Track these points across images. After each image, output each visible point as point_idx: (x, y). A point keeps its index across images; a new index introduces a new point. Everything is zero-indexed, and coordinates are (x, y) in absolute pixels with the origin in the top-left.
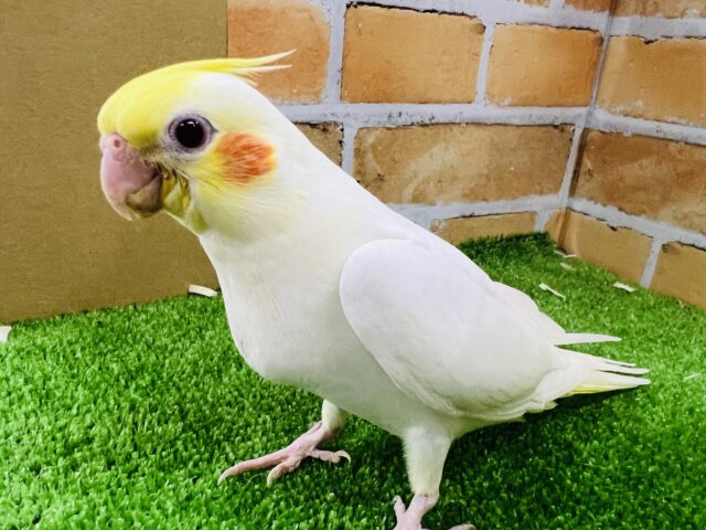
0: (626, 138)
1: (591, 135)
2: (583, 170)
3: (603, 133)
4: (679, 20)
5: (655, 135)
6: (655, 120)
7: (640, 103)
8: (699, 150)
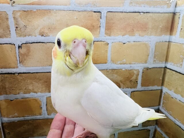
0: (16, 122)
1: (4, 124)
2: (6, 133)
3: (8, 123)
4: (18, 95)
5: (24, 120)
6: (22, 117)
7: (16, 114)
8: (37, 120)
